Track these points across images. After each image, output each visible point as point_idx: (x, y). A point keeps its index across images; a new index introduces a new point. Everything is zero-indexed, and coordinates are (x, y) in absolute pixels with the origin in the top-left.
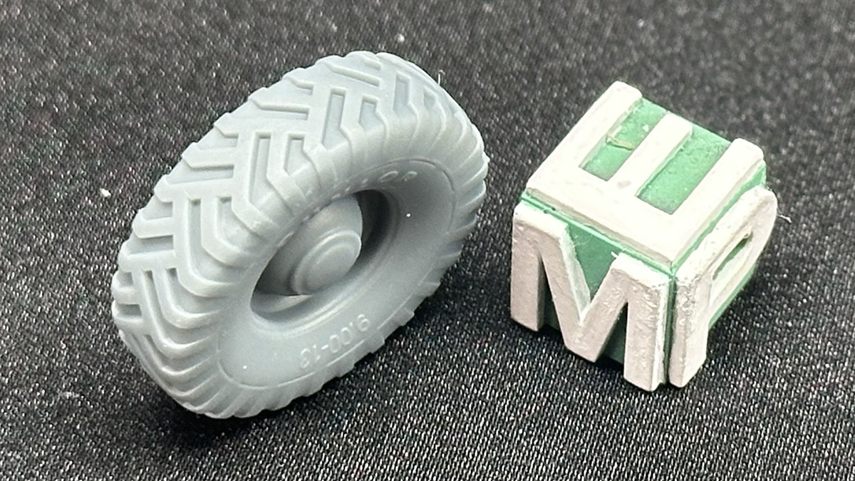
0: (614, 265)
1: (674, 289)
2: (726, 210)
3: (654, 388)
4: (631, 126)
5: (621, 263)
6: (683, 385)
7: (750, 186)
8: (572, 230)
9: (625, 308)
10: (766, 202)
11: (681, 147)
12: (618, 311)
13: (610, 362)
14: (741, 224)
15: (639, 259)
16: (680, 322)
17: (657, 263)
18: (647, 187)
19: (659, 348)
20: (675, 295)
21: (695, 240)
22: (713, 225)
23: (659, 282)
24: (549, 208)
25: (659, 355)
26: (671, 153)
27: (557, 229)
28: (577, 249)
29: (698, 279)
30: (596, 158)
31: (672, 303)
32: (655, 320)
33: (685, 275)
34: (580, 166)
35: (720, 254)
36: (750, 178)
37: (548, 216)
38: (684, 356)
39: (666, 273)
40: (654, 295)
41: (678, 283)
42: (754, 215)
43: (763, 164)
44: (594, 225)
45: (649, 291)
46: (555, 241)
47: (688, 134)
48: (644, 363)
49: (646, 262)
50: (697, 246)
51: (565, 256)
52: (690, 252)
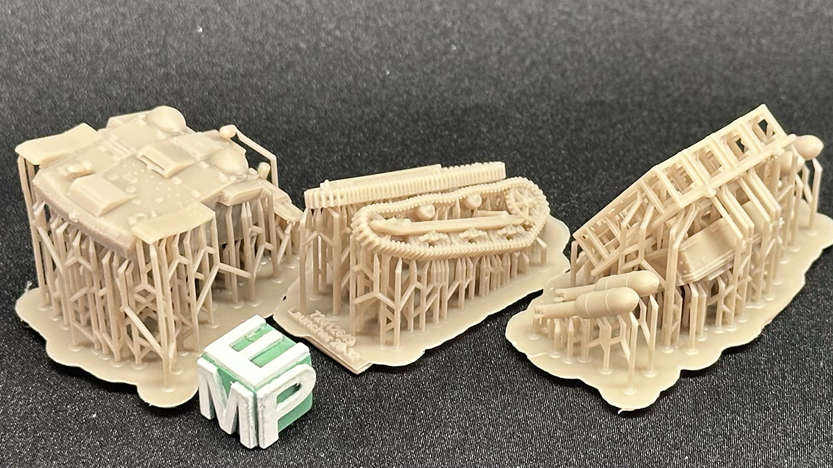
2: (287, 370)
11: (276, 344)
14: (292, 377)
15: (243, 384)
16: (260, 416)
18: (256, 357)
19: (252, 428)
20: (256, 403)
21: (269, 380)
26: (271, 345)
30: (237, 343)
31: (256, 406)
32: (248, 413)
33: (260, 394)
34: (230, 346)
37: (211, 364)
38: (263, 433)
39: (251, 391)
40: (247, 401)
41: (258, 397)
42: (300, 375)
43: (309, 354)
45: (244, 398)
46: (212, 374)
47: (280, 339)
48: (247, 434)
49: (245, 387)
50: (269, 383)
51: (216, 382)
52: (265, 384)
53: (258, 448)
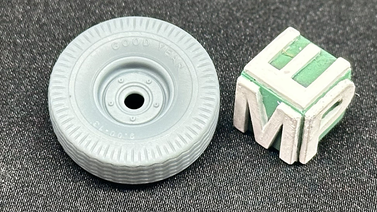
0: (278, 107)
1: (303, 120)
2: (331, 88)
3: (292, 163)
4: (294, 47)
5: (282, 106)
6: (305, 163)
7: (343, 79)
8: (261, 90)
9: (282, 127)
11: (315, 58)
12: (279, 128)
13: (274, 149)
14: (337, 95)
15: (289, 106)
16: (305, 135)
17: (297, 108)
18: (297, 74)
19: (295, 146)
20: (304, 123)
21: (315, 100)
22: (324, 94)
23: (298, 117)
24: (253, 80)
25: (295, 149)
26: (310, 60)
27: (255, 89)
28: (264, 98)
30: (276, 59)
31: (302, 126)
32: (295, 133)
33: (309, 115)
34: (269, 63)
35: (326, 107)
36: (343, 75)
37: (252, 83)
38: (306, 150)
39: (300, 113)
40: (295, 122)
41: (306, 118)
42: (343, 92)
43: (350, 69)
45: (292, 120)
46: (255, 94)
47: (318, 53)
48: (288, 152)
49: (292, 107)
50: (316, 103)
51: (258, 101)
52: (312, 105)
53: (297, 163)
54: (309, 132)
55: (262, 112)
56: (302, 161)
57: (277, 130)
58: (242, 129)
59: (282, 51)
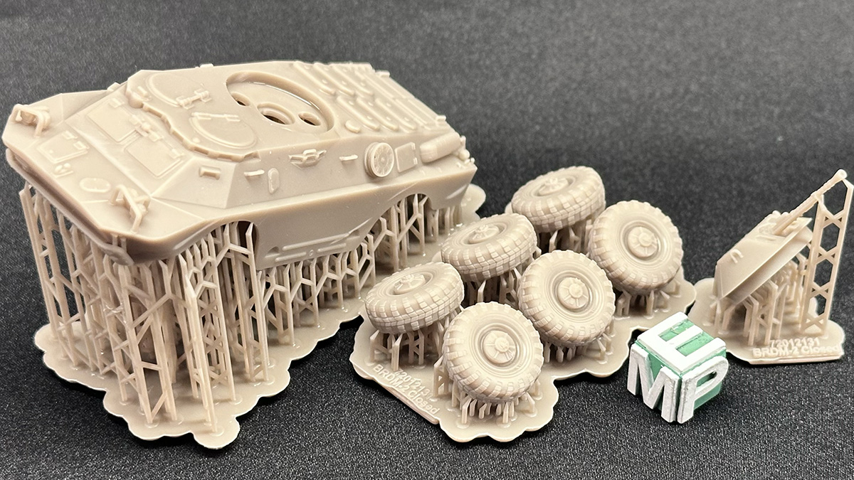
0: (661, 370)
1: (680, 382)
3: (671, 421)
4: (681, 327)
5: (664, 369)
6: (683, 422)
7: (718, 355)
8: (650, 356)
9: (663, 388)
10: (723, 362)
12: (661, 388)
13: (658, 410)
17: (676, 372)
22: (701, 364)
23: (676, 378)
24: (643, 348)
25: (674, 409)
27: (645, 355)
28: (651, 364)
29: (690, 380)
35: (701, 374)
36: (719, 352)
44: (658, 355)
54: (685, 393)
55: (650, 376)
56: (679, 421)
57: (660, 391)
58: (634, 391)
59: (671, 329)
